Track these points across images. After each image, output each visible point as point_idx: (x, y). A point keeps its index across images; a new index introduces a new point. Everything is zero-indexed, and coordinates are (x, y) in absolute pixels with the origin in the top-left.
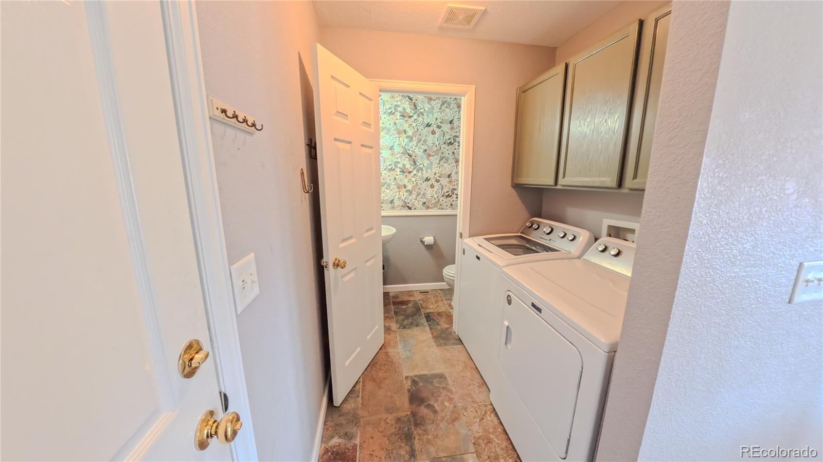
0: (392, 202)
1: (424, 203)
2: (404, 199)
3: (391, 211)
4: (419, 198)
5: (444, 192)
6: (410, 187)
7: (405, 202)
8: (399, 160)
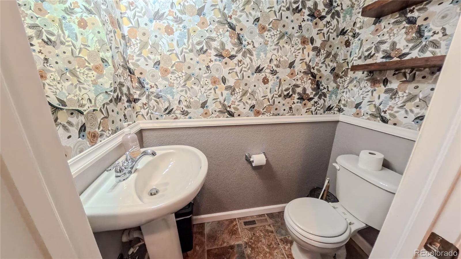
0: (204, 105)
1: (253, 107)
2: (222, 101)
3: (203, 119)
4: (245, 99)
5: (282, 91)
6: (231, 82)
7: (224, 105)
8: (214, 35)
